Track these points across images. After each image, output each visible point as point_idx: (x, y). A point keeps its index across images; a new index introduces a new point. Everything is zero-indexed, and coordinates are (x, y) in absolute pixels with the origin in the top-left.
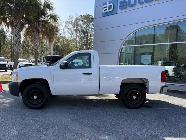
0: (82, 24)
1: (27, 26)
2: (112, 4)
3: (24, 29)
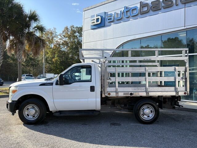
0: (78, 36)
1: (11, 38)
2: (100, 17)
3: (8, 41)
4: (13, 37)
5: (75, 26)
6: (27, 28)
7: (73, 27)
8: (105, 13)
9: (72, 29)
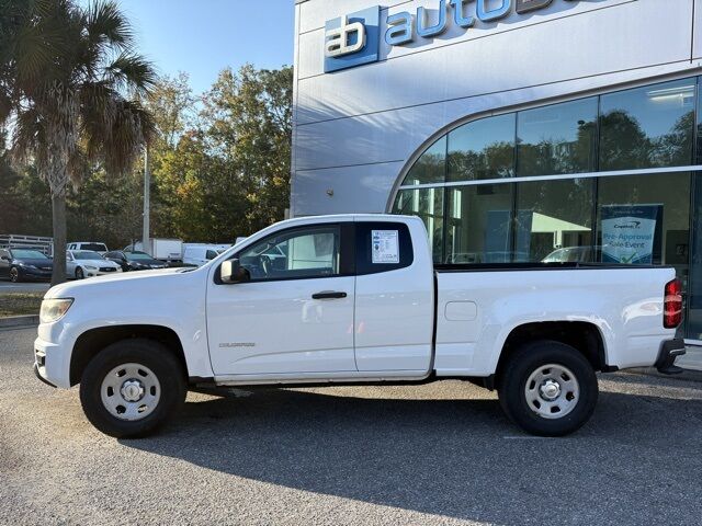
0: (268, 104)
1: (25, 104)
3: (14, 116)
4: (33, 103)
5: (257, 69)
6: (85, 68)
7: (250, 69)
8: (381, 9)
9: (246, 78)
